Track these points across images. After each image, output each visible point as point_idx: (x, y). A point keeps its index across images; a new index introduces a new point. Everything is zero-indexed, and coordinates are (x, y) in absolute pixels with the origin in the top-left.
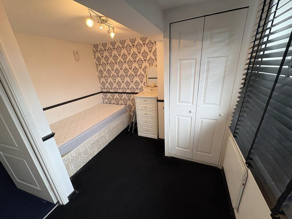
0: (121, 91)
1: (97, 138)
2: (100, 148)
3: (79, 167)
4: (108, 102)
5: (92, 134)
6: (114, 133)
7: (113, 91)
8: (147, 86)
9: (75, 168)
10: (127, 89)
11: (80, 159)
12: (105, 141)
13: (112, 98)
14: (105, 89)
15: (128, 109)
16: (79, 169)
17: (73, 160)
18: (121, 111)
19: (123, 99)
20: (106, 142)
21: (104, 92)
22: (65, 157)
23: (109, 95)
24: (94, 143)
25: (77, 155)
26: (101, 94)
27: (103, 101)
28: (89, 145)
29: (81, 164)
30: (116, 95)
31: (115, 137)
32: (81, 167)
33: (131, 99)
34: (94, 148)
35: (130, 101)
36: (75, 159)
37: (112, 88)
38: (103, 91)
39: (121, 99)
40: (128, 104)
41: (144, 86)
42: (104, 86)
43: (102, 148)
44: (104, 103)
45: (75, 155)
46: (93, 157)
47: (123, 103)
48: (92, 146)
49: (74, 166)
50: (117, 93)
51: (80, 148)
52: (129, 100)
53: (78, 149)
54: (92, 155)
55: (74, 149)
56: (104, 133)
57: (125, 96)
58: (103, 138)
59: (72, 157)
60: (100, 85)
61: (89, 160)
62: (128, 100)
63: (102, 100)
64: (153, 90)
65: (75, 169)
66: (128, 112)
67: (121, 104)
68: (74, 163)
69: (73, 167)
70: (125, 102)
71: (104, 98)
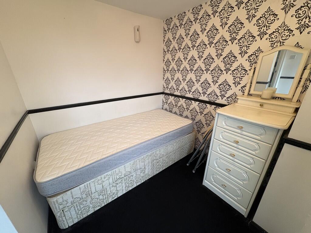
0: (190, 95)
1: (128, 169)
2: (130, 185)
3: (86, 214)
4: (168, 108)
5: (120, 163)
6: (161, 164)
7: (179, 94)
8: (249, 95)
9: (77, 214)
10: (202, 95)
11: (88, 201)
12: (142, 175)
13: (174, 104)
14: (168, 89)
15: (196, 127)
16: (85, 216)
17: (74, 203)
18: (182, 130)
19: (190, 109)
20: (143, 177)
21: (166, 94)
22: (58, 197)
23: (171, 99)
24: (121, 178)
25: (84, 196)
26: (162, 96)
27: (163, 106)
28: (111, 181)
29: (90, 209)
30: (182, 101)
31: (161, 170)
32: (89, 214)
33: (205, 113)
34: (120, 186)
35: (203, 115)
36: (80, 201)
37: (178, 89)
38: (165, 92)
39: (188, 109)
40: (197, 119)
41: (239, 93)
42: (168, 84)
43: (135, 186)
44: (163, 109)
45: (80, 195)
46: (115, 198)
47: (189, 116)
48: (117, 182)
49: (76, 211)
50: (183, 97)
51: (92, 185)
52: (201, 113)
53: (89, 185)
54: (114, 196)
55: (81, 186)
56: (143, 164)
57: (195, 104)
58: (139, 171)
59: (73, 198)
60: (163, 82)
61: (108, 202)
62: (199, 114)
63: (162, 104)
64: (265, 106)
65: (77, 217)
66: (194, 133)
67: (187, 117)
68: (77, 207)
69: (73, 213)
70: (194, 114)
71: (165, 102)
